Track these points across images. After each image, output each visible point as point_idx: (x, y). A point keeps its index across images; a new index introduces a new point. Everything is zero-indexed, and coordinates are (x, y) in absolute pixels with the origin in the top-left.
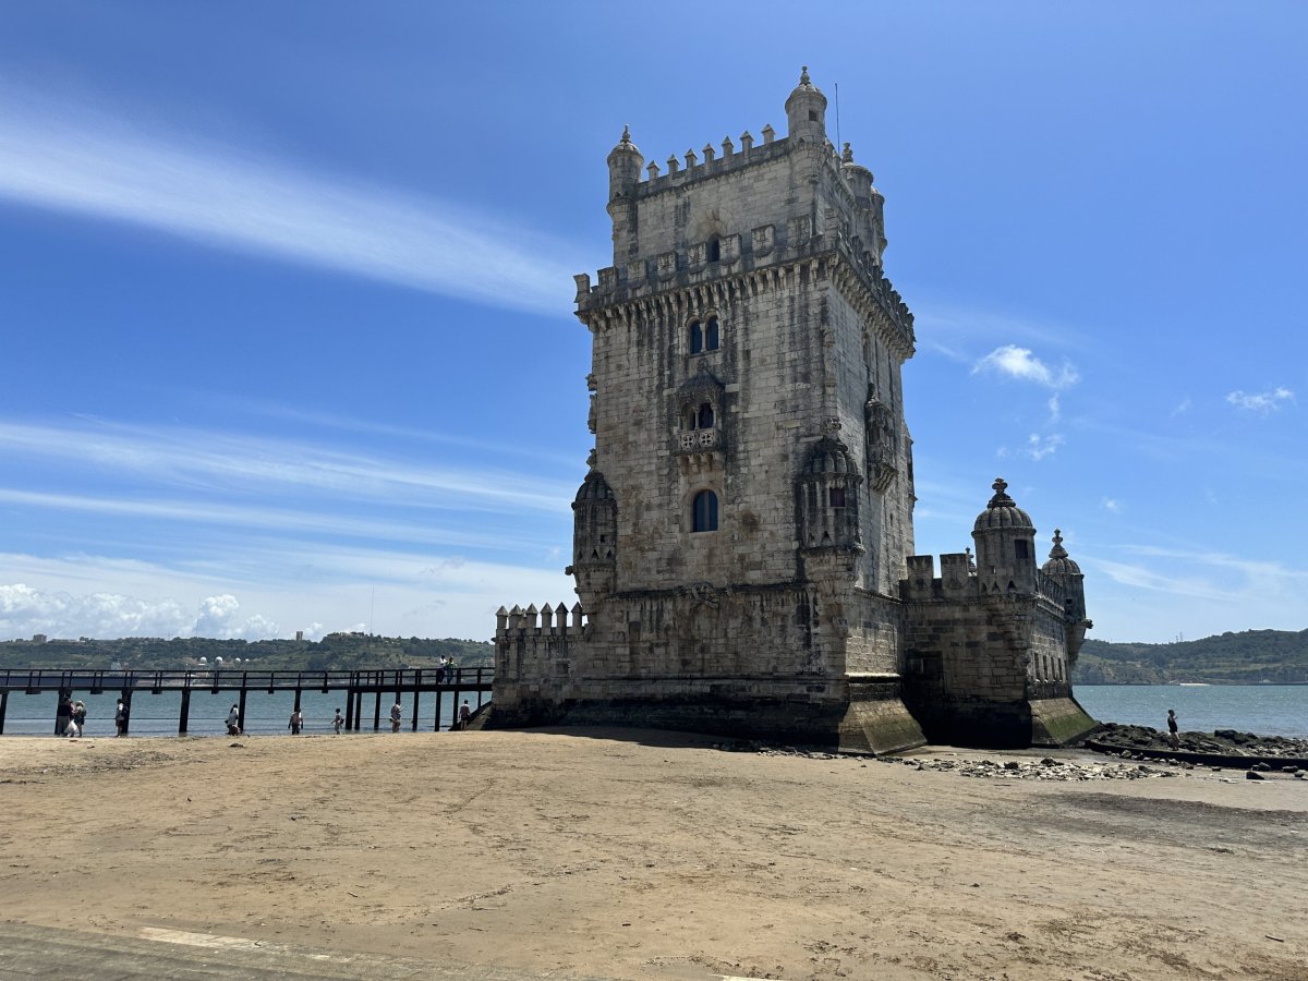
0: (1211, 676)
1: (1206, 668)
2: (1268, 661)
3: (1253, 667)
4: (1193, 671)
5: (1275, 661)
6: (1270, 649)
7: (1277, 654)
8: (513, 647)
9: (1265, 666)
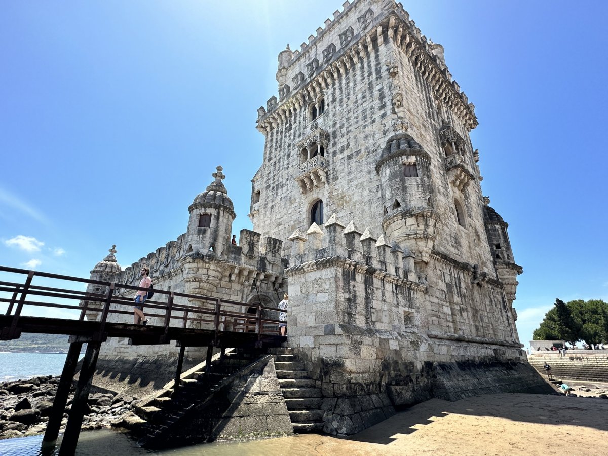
0: (13, 349)
1: (13, 345)
2: (41, 344)
3: (33, 346)
4: (6, 346)
5: (44, 343)
6: (44, 339)
7: (46, 341)
8: (360, 278)
9: (39, 345)
